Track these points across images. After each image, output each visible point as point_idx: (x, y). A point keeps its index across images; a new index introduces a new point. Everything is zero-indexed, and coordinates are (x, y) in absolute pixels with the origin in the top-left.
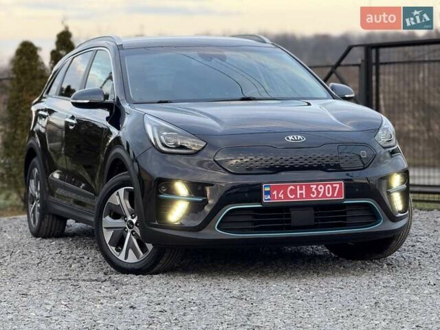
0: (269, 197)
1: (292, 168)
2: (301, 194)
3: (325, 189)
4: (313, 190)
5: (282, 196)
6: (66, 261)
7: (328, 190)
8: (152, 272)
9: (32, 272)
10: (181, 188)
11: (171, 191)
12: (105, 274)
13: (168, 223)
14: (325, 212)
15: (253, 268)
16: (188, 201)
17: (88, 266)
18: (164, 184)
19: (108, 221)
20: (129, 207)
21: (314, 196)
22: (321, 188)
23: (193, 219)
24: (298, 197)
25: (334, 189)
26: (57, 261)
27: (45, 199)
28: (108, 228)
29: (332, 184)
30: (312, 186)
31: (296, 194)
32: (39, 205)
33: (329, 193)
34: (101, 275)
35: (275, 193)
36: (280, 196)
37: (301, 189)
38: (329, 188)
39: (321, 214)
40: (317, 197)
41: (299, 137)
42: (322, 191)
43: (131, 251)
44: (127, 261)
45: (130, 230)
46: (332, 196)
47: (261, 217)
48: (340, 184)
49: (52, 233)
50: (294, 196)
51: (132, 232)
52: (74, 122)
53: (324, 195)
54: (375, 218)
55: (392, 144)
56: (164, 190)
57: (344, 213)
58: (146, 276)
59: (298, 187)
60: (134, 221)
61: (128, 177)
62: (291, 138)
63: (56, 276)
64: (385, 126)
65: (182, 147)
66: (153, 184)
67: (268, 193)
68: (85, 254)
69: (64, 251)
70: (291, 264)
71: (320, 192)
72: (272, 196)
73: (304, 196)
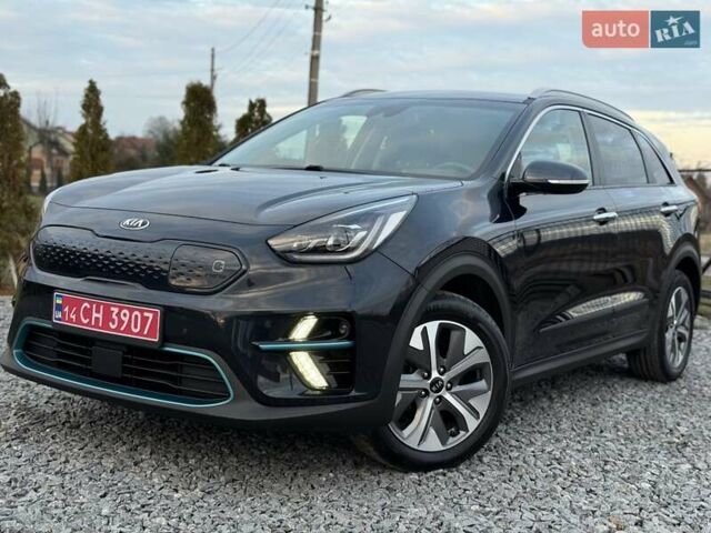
0: (59, 316)
2: (97, 319)
3: (130, 318)
4: (114, 316)
5: (74, 317)
7: (135, 320)
21: (113, 327)
22: (125, 315)
24: (93, 323)
25: (145, 320)
29: (142, 312)
30: (112, 309)
31: (91, 321)
33: (136, 327)
35: (66, 309)
36: (71, 316)
37: (98, 311)
38: (136, 317)
40: (117, 329)
42: (126, 320)
46: (140, 333)
48: (155, 315)
50: (86, 321)
53: (128, 329)
59: (94, 306)
62: (127, 222)
67: (60, 307)
71: (123, 322)
72: (64, 315)
73: (100, 325)
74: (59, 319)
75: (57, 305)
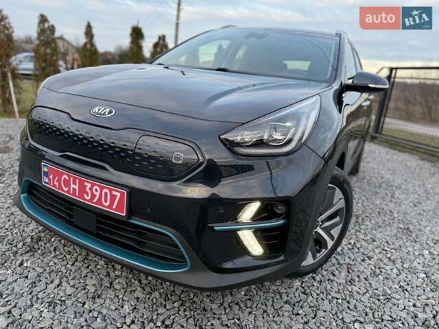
0: (47, 180)
2: (74, 189)
3: (101, 193)
4: (88, 190)
5: (57, 184)
7: (105, 196)
21: (88, 198)
22: (96, 190)
24: (71, 192)
25: (113, 198)
29: (111, 190)
30: (86, 184)
31: (69, 189)
33: (106, 201)
35: (51, 177)
36: (55, 183)
38: (106, 193)
40: (91, 200)
42: (98, 194)
46: (110, 206)
48: (122, 194)
50: (66, 189)
53: (99, 202)
59: (72, 179)
67: (46, 174)
71: (95, 196)
72: (49, 180)
73: (77, 194)
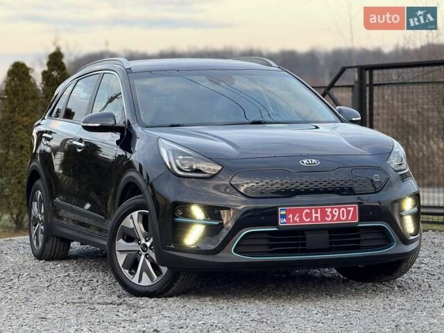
0: (285, 221)
1: (307, 192)
2: (316, 218)
3: (339, 212)
4: (328, 213)
5: (298, 219)
6: (75, 284)
7: (343, 214)
8: (167, 294)
9: (45, 296)
10: (197, 212)
11: (187, 214)
12: (118, 297)
13: (185, 246)
14: (340, 235)
15: (265, 291)
16: (204, 224)
17: (99, 289)
18: (180, 208)
19: (121, 244)
20: (143, 230)
21: (329, 219)
22: (336, 211)
23: (209, 242)
24: (314, 220)
25: (348, 212)
26: (67, 284)
27: (49, 221)
28: (121, 251)
29: (346, 208)
30: (327, 210)
31: (311, 218)
32: (42, 228)
33: (343, 216)
34: (114, 298)
35: (291, 216)
36: (295, 219)
37: (316, 213)
38: (343, 211)
39: (335, 238)
40: (332, 220)
41: (313, 161)
42: (337, 214)
43: (144, 274)
44: (140, 284)
45: (143, 254)
46: (347, 219)
47: (277, 240)
48: (355, 207)
49: (56, 255)
50: (309, 219)
51: (146, 255)
52: (82, 145)
53: (339, 218)
54: (388, 241)
55: (403, 167)
56: (180, 214)
57: (358, 236)
58: (160, 299)
59: (313, 211)
60: (148, 244)
61: (143, 200)
62: (305, 161)
63: (70, 299)
64: (397, 150)
65: (198, 171)
66: (168, 208)
67: (283, 216)
68: (93, 277)
69: (72, 273)
70: (302, 287)
71: (335, 215)
72: (288, 219)
73: (319, 220)
74: (285, 223)
75: (281, 215)
